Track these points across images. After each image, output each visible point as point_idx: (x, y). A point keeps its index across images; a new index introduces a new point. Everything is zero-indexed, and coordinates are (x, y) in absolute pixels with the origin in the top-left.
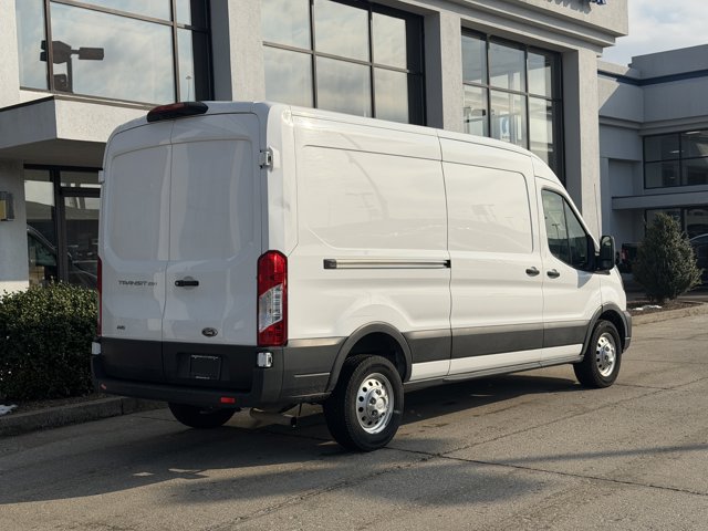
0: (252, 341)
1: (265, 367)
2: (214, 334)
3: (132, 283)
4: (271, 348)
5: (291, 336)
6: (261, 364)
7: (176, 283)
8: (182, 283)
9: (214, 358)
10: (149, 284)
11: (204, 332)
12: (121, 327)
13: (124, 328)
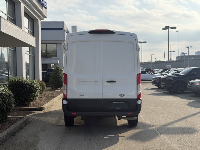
0: (136, 98)
2: (124, 96)
6: (139, 103)
7: (107, 82)
8: (109, 82)
9: (122, 103)
10: (94, 82)
11: (120, 95)
12: (82, 95)
13: (83, 95)
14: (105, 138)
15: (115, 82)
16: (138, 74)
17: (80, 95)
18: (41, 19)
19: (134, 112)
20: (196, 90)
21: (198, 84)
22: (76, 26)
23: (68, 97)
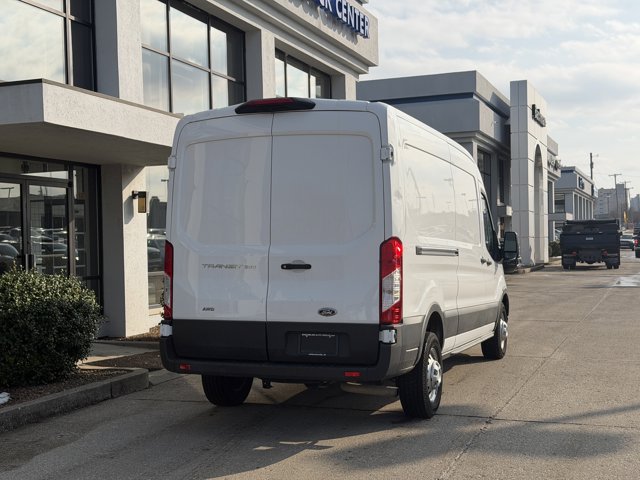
0: (375, 319)
1: (390, 343)
2: (333, 313)
3: (220, 266)
4: (395, 326)
5: (405, 314)
6: (386, 340)
7: (283, 267)
8: (289, 267)
9: (330, 336)
10: (246, 267)
11: (321, 312)
12: (208, 309)
13: (212, 309)
14: (261, 448)
15: (308, 267)
16: (385, 242)
17: (204, 309)
18: (357, 73)
19: (365, 369)
22: (525, 82)
23: (176, 315)
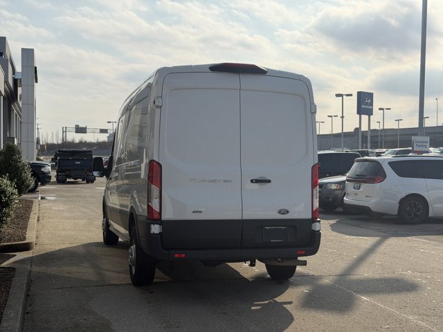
0: (309, 216)
2: (288, 212)
7: (252, 181)
8: (257, 181)
9: (283, 228)
10: (225, 181)
11: (280, 212)
12: (197, 212)
13: (201, 212)
15: (269, 181)
16: (314, 166)
17: (194, 212)
19: (307, 248)
20: (331, 200)
21: (334, 187)
23: (164, 218)
